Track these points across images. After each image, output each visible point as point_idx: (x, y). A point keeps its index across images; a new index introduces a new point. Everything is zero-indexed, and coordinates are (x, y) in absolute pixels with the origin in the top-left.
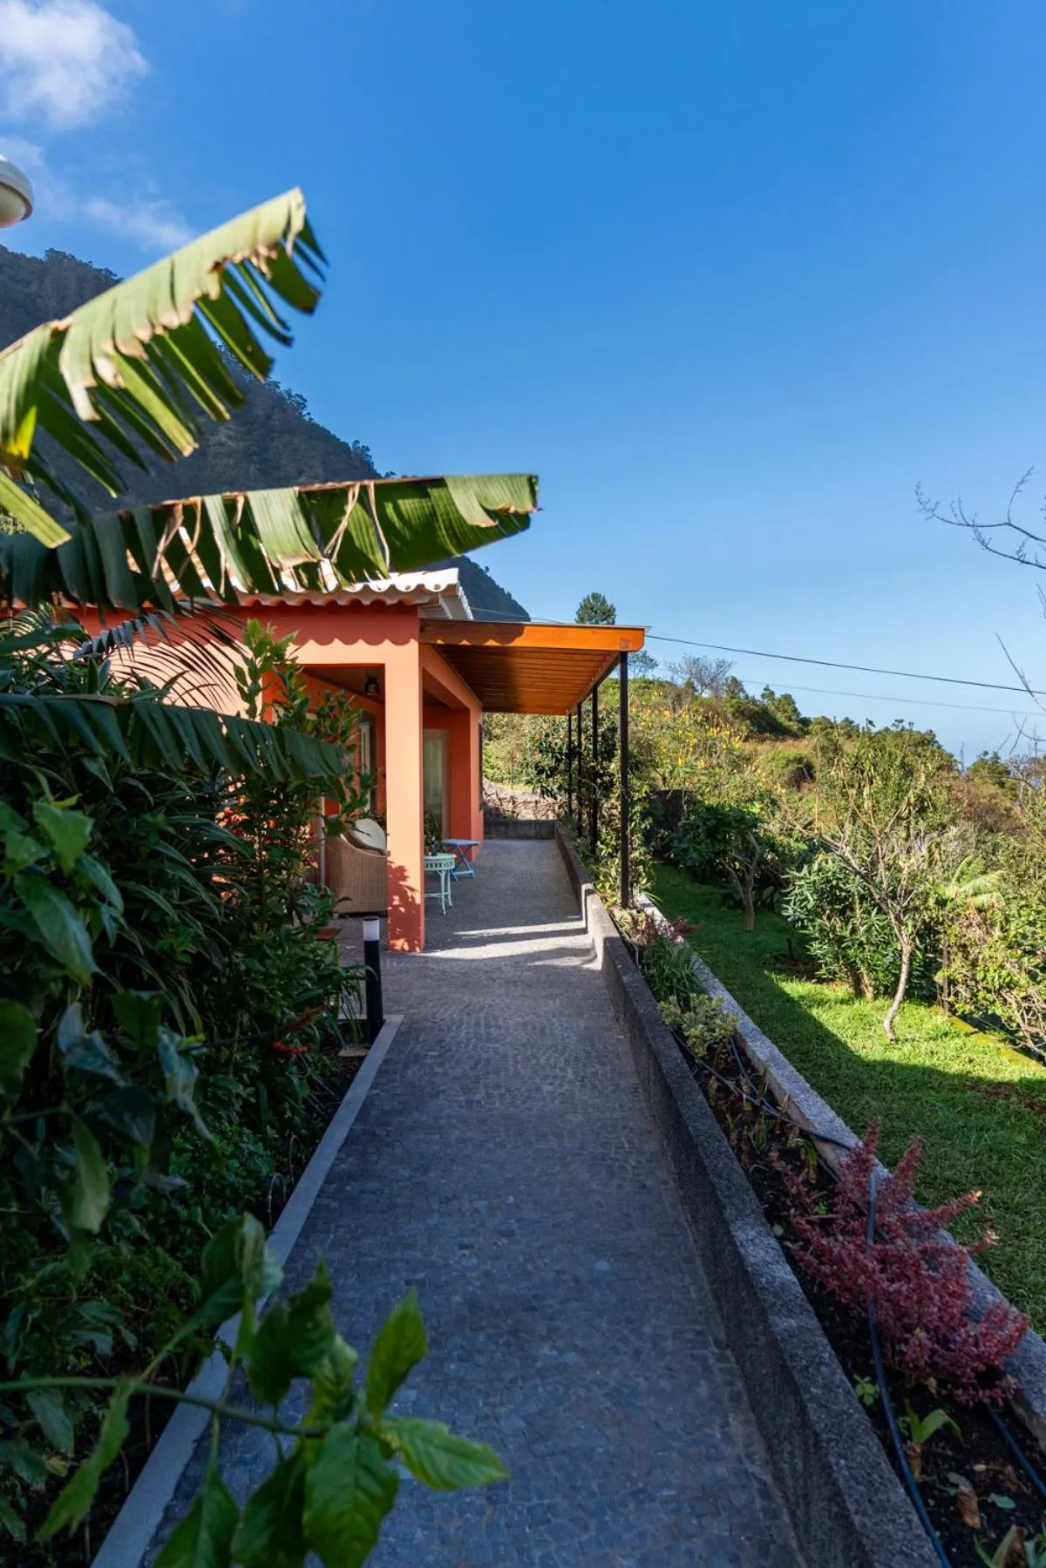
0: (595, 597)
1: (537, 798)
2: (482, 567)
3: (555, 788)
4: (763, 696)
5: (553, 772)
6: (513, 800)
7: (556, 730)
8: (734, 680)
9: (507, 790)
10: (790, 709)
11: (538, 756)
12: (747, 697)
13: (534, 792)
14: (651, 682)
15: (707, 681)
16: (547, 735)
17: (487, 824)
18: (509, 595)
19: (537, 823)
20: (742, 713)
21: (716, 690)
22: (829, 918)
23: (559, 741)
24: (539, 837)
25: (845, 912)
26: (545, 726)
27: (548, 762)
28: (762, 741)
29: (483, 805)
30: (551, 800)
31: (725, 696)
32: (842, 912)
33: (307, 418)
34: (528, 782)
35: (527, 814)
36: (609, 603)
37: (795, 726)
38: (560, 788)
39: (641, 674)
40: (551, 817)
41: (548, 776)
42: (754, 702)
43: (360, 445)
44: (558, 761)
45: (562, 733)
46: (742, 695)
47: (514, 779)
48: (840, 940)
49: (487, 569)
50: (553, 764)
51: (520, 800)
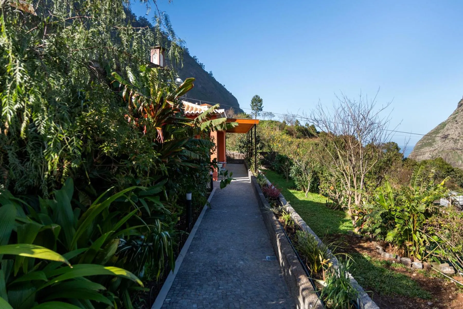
0: (257, 96)
1: (239, 154)
2: (223, 85)
3: (244, 151)
4: (306, 125)
5: (243, 147)
6: (233, 154)
7: (244, 137)
8: (297, 121)
9: (232, 152)
10: (314, 129)
11: (240, 143)
12: (301, 126)
13: (239, 152)
14: (273, 121)
15: (289, 121)
16: (242, 138)
17: (227, 160)
18: (231, 93)
19: (239, 160)
20: (299, 130)
21: (292, 123)
22: (298, 176)
23: (245, 139)
24: (240, 163)
25: (301, 175)
26: (241, 136)
27: (242, 145)
28: (305, 138)
29: (226, 155)
30: (243, 154)
31: (294, 125)
32: (300, 175)
33: (169, 39)
34: (237, 150)
35: (237, 158)
36: (261, 98)
37: (315, 134)
38: (245, 151)
39: (270, 119)
40: (243, 158)
41: (242, 148)
42: (303, 127)
43: (186, 48)
44: (245, 144)
45: (246, 137)
46: (299, 125)
47: (233, 149)
48: (300, 180)
49: (224, 85)
50: (243, 145)
51: (235, 154)
